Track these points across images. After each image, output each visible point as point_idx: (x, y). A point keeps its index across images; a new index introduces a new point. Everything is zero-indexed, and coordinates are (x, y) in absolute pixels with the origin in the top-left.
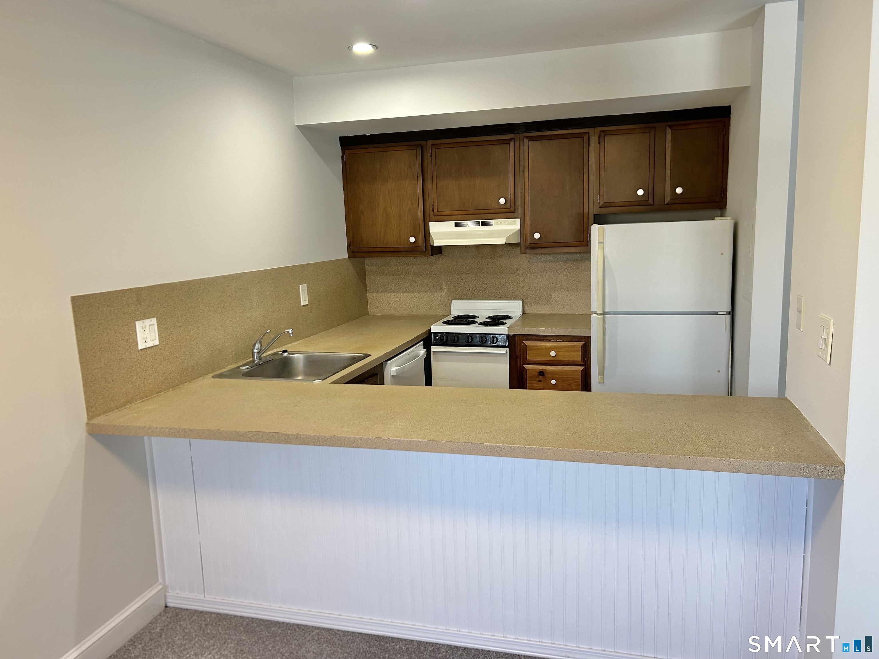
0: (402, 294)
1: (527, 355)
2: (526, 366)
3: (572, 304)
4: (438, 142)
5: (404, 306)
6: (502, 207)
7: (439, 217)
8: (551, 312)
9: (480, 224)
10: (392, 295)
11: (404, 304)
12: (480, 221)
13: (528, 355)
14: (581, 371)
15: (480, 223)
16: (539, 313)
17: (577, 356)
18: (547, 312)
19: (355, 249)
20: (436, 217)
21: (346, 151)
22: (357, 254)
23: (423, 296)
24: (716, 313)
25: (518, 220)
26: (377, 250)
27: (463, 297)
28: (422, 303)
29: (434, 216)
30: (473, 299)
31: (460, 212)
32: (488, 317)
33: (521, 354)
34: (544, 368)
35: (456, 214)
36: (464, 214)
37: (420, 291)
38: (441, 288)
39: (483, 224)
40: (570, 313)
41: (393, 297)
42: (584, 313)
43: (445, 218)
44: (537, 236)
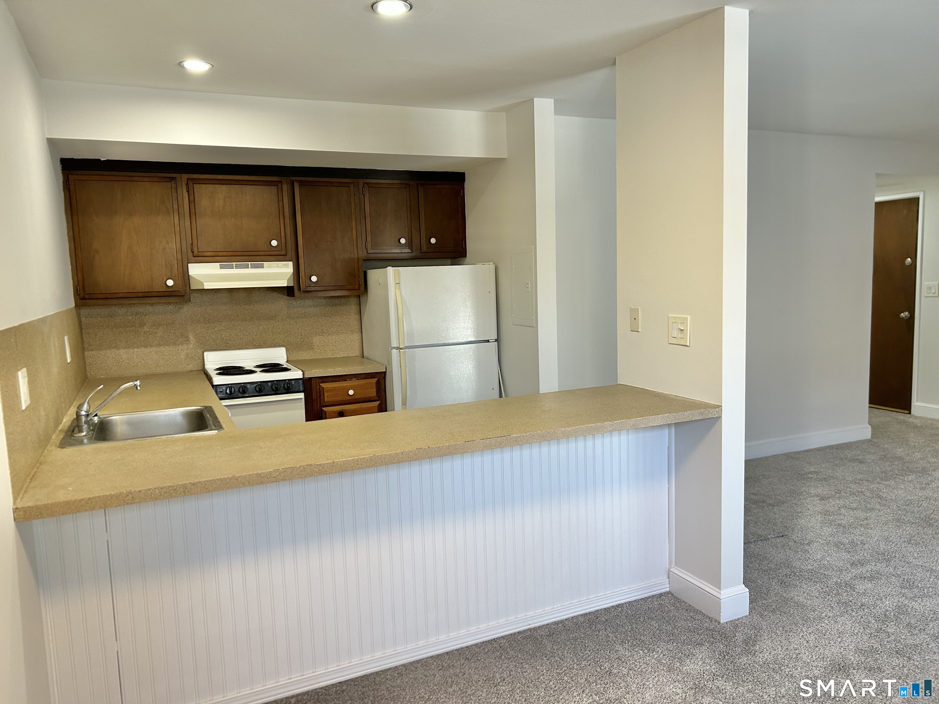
0: (136, 350)
1: (324, 397)
2: (324, 409)
3: (334, 347)
4: (195, 176)
5: (139, 363)
6: (274, 249)
7: (200, 258)
8: (315, 357)
9: (250, 267)
10: (122, 351)
11: (139, 362)
12: (249, 263)
13: (327, 396)
14: (378, 406)
15: (250, 265)
16: (301, 359)
17: (373, 393)
18: (311, 358)
19: (86, 295)
20: (196, 258)
21: (70, 176)
22: (88, 301)
23: (164, 350)
24: (488, 341)
25: (291, 264)
26: (121, 295)
27: (215, 348)
28: (163, 359)
29: (194, 257)
30: (228, 350)
31: (225, 254)
32: (256, 366)
33: (317, 397)
34: (343, 409)
35: (221, 255)
36: (230, 255)
37: (159, 345)
38: (188, 340)
39: (253, 267)
40: (332, 357)
41: (123, 354)
42: (345, 355)
43: (207, 259)
44: (314, 279)
